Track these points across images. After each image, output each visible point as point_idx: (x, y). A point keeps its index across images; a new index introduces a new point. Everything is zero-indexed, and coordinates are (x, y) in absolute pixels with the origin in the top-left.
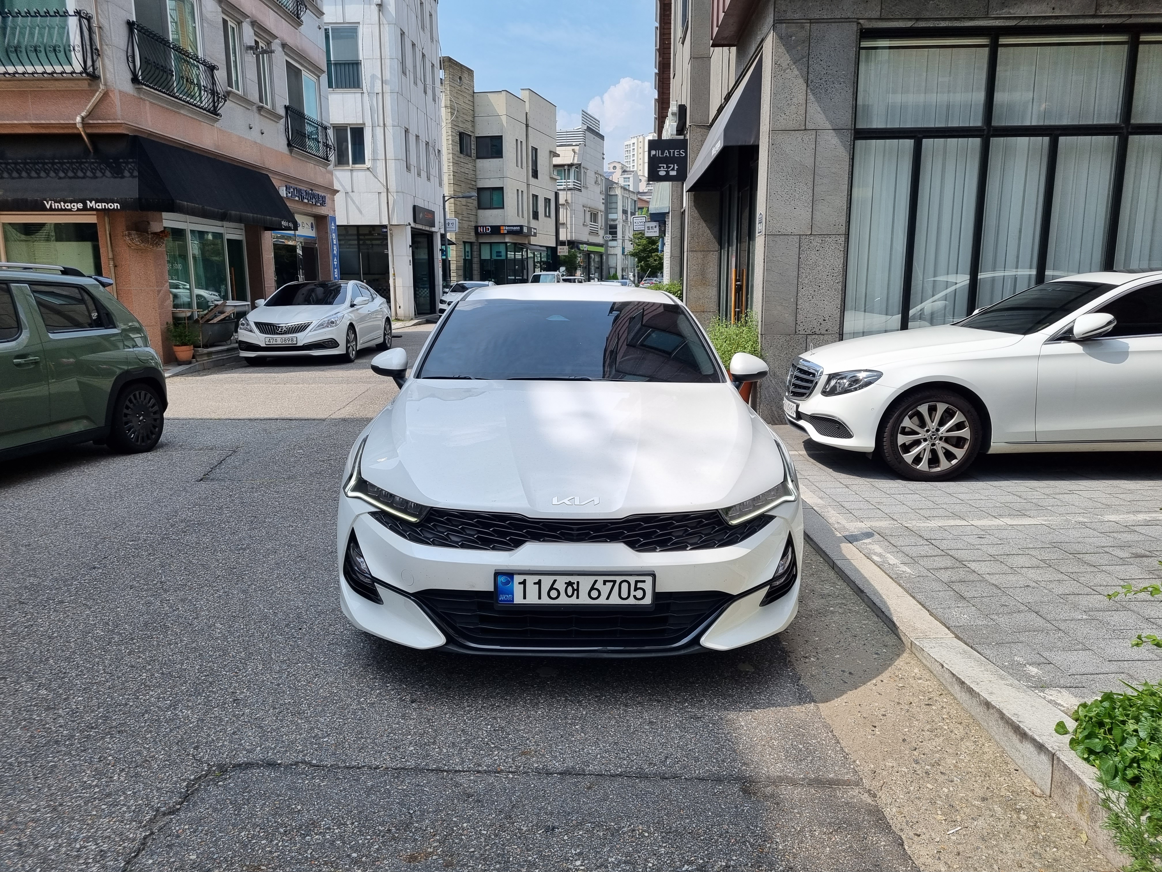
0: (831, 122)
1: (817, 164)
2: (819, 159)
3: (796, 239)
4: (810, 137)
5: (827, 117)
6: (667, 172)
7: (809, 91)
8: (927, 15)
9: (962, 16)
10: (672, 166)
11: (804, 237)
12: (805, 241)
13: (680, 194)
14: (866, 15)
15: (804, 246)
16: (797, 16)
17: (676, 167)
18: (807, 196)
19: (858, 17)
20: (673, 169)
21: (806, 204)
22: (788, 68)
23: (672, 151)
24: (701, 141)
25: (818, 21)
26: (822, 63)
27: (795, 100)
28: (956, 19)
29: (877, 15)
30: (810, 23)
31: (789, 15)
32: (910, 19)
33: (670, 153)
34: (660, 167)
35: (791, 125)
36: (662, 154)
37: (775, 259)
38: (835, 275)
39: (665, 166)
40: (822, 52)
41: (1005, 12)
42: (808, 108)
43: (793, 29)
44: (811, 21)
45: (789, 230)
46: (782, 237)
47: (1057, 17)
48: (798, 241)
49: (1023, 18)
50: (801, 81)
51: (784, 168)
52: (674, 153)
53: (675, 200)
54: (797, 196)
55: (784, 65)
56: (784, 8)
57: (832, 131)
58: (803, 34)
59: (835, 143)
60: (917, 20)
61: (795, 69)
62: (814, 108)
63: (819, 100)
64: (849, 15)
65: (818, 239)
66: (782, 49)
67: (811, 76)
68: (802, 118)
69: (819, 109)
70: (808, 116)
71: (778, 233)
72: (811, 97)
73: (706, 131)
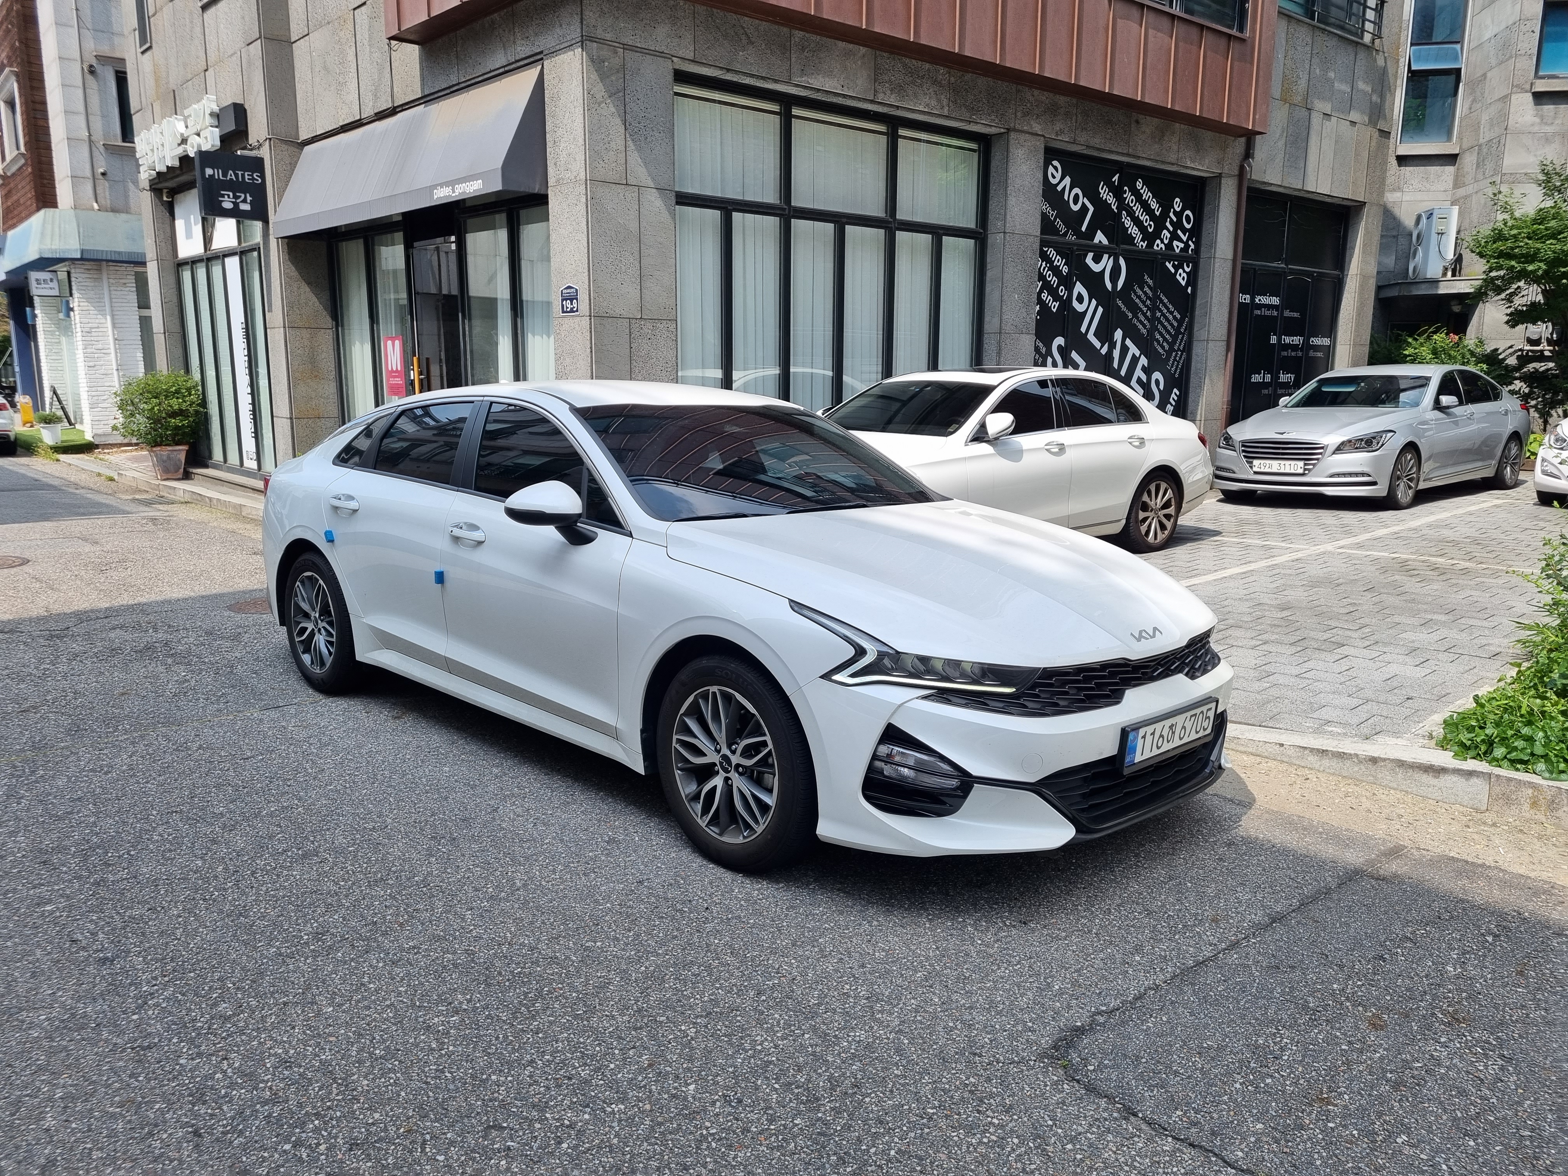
0: (653, 179)
1: (642, 230)
2: (643, 224)
3: (626, 323)
4: (631, 194)
5: (648, 171)
6: (236, 205)
7: (628, 136)
8: (738, 67)
9: (768, 76)
10: (243, 196)
11: (634, 321)
12: (635, 326)
13: (169, 234)
14: (680, 54)
15: (635, 334)
16: (608, 36)
17: (249, 199)
18: (634, 269)
19: (672, 53)
20: (245, 201)
21: (633, 280)
22: (602, 102)
23: (240, 173)
24: (291, 164)
25: (633, 48)
26: (638, 102)
27: (613, 144)
28: (763, 78)
29: (690, 56)
30: (624, 48)
31: (600, 33)
32: (721, 68)
33: (236, 175)
34: (223, 196)
35: (612, 176)
36: (225, 175)
37: (604, 348)
38: (669, 370)
39: (231, 194)
40: (638, 88)
41: (803, 80)
42: (628, 158)
43: (605, 52)
44: (626, 47)
45: (618, 311)
46: (610, 320)
47: (844, 96)
48: (628, 326)
49: (819, 90)
50: (618, 121)
51: (607, 231)
52: (243, 175)
53: (163, 244)
54: (623, 268)
55: (599, 97)
56: (593, 22)
57: (655, 190)
58: (617, 61)
59: (658, 205)
60: (728, 70)
61: (611, 105)
62: (634, 158)
63: (639, 149)
64: (663, 49)
65: (649, 325)
66: (594, 76)
67: (628, 117)
68: (622, 168)
69: (640, 160)
70: (628, 168)
71: (605, 315)
72: (630, 143)
73: (296, 150)
